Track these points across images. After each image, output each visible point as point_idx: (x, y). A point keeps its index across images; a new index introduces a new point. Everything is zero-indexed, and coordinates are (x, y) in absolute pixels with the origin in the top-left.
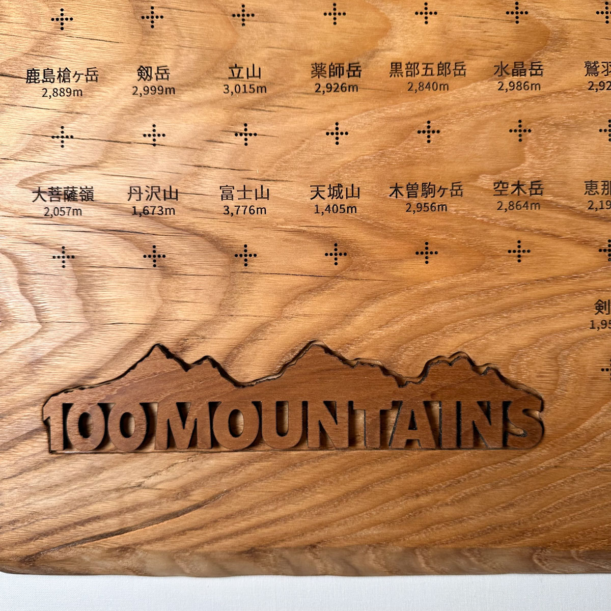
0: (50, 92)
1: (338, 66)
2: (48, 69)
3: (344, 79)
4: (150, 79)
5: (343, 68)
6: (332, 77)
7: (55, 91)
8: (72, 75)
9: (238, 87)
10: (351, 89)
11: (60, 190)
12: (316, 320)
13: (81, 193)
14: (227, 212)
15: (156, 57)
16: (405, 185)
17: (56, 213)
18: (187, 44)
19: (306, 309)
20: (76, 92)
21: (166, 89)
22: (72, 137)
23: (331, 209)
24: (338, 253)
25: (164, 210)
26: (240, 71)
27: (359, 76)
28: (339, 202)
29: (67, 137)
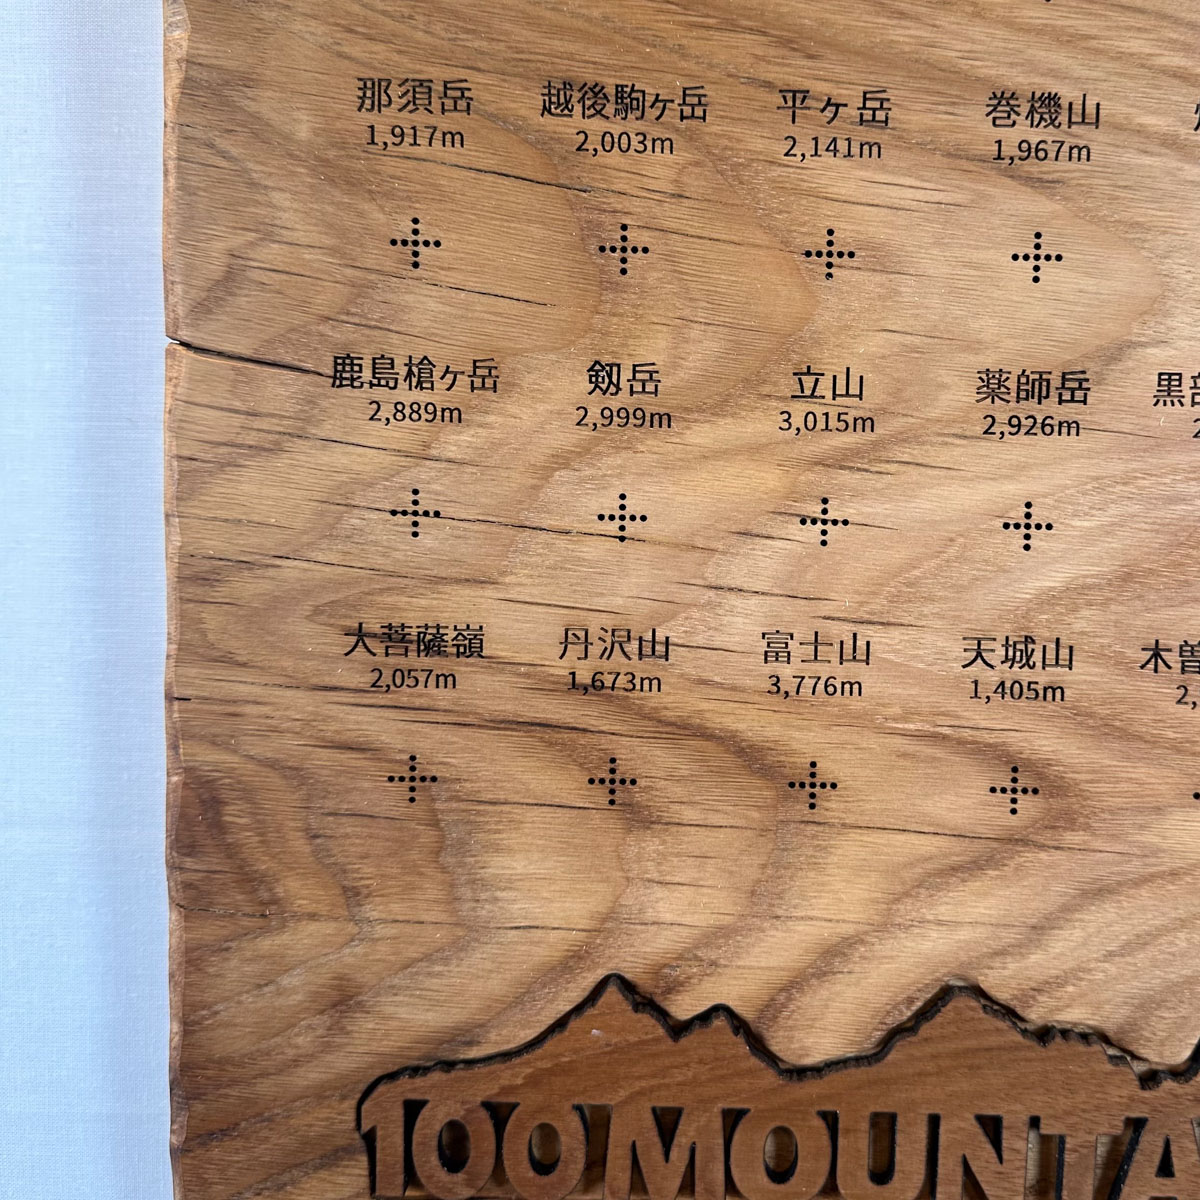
0: (387, 411)
1: (1037, 376)
2: (383, 357)
3: (1051, 407)
4: (617, 393)
5: (1048, 381)
6: (1022, 402)
7: (399, 408)
8: (437, 374)
9: (811, 417)
10: (1064, 430)
11: (407, 630)
12: (964, 934)
13: (455, 639)
14: (775, 689)
15: (631, 342)
16: (1175, 644)
17: (398, 682)
18: (701, 316)
19: (942, 909)
20: (447, 414)
21: (652, 415)
22: (437, 514)
23: (1008, 691)
24: (1019, 789)
25: (637, 681)
26: (817, 380)
27: (1084, 402)
28: (1026, 675)
29: (426, 514)
